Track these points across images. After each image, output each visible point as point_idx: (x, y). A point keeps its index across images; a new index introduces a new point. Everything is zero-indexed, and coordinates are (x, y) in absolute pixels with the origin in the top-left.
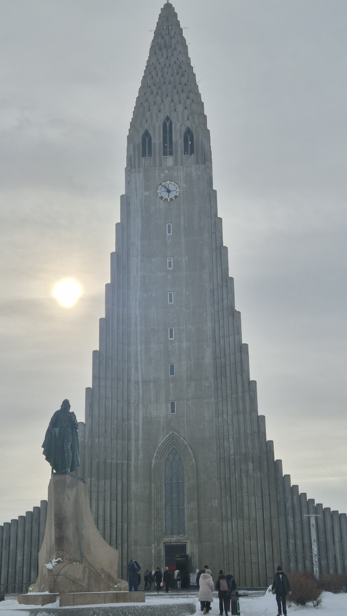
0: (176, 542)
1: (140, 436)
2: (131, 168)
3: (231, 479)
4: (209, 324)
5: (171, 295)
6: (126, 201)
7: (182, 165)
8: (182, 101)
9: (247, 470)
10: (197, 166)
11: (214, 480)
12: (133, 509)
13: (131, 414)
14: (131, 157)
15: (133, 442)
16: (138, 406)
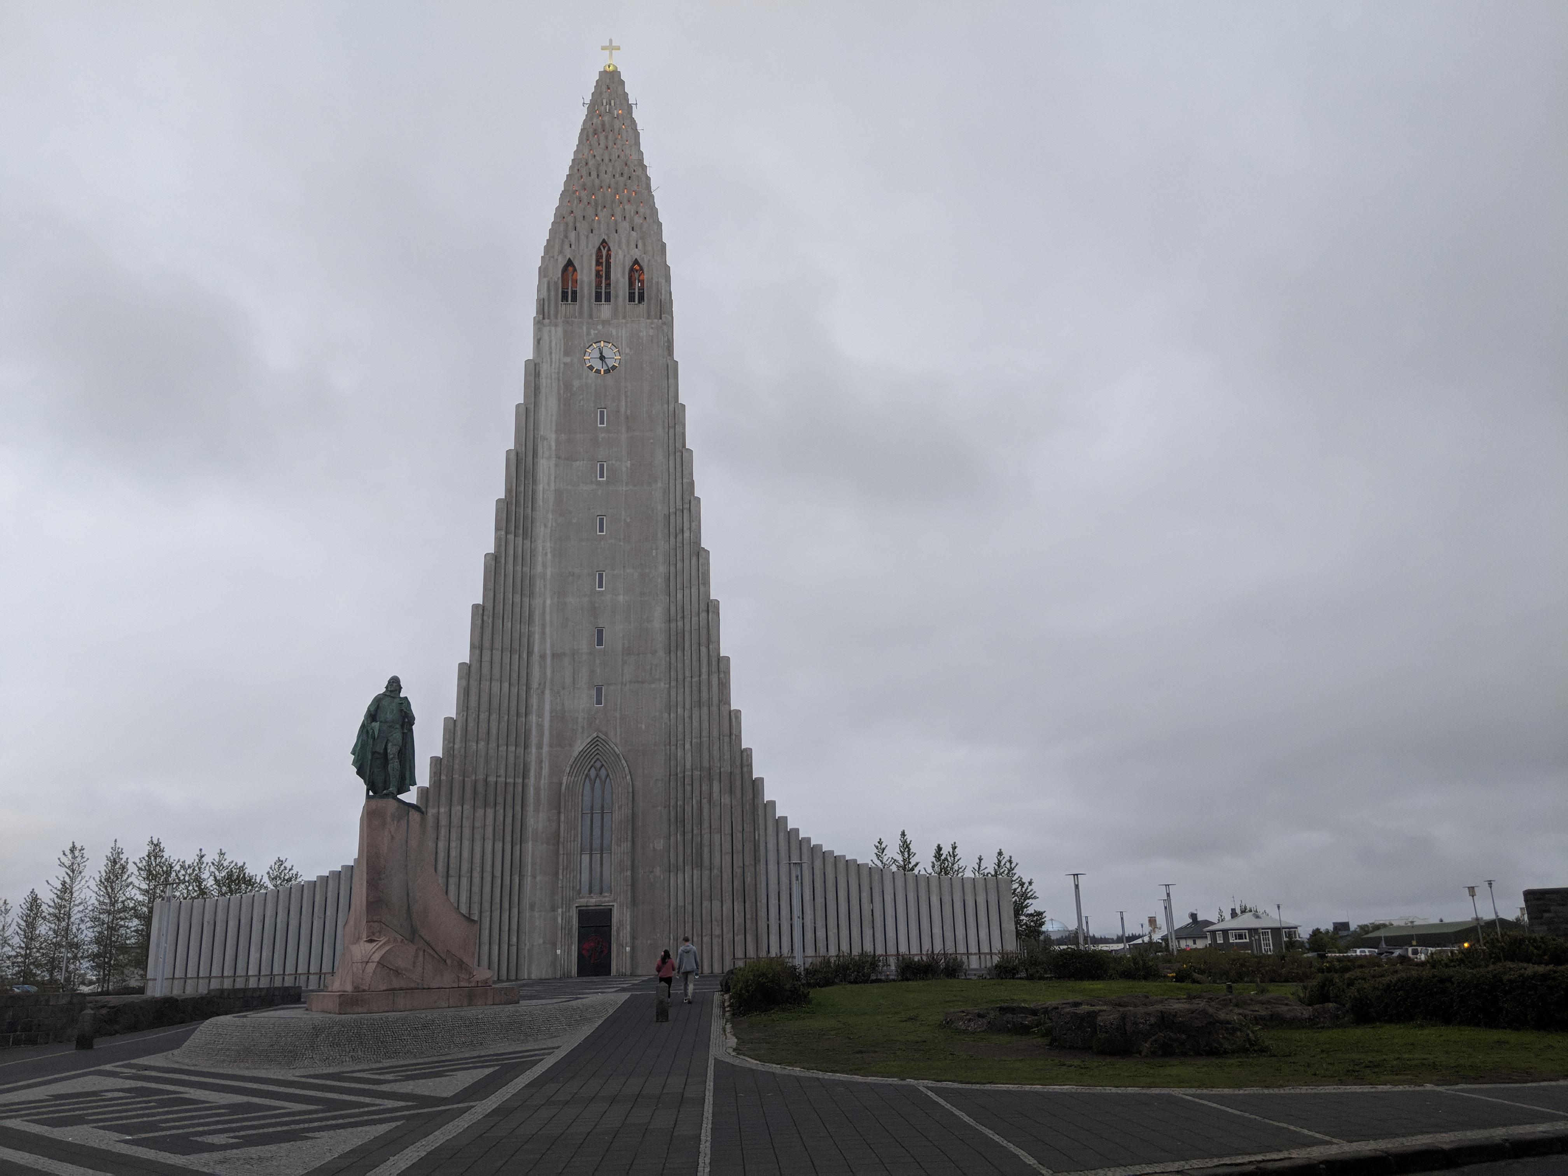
0: (596, 906)
1: (546, 739)
2: (544, 318)
3: (686, 807)
4: (662, 569)
5: (601, 521)
6: (533, 371)
7: (624, 318)
8: (627, 218)
9: (711, 794)
10: (649, 321)
11: (660, 808)
12: (530, 855)
13: (532, 706)
14: (544, 299)
15: (534, 750)
16: (543, 692)
